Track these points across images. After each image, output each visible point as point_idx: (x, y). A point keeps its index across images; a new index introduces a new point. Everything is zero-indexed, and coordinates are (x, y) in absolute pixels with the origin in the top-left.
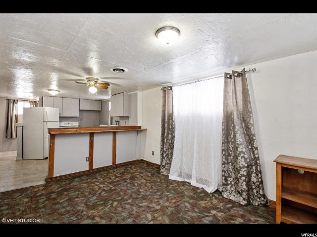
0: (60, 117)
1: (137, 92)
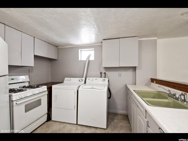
1: (156, 38)
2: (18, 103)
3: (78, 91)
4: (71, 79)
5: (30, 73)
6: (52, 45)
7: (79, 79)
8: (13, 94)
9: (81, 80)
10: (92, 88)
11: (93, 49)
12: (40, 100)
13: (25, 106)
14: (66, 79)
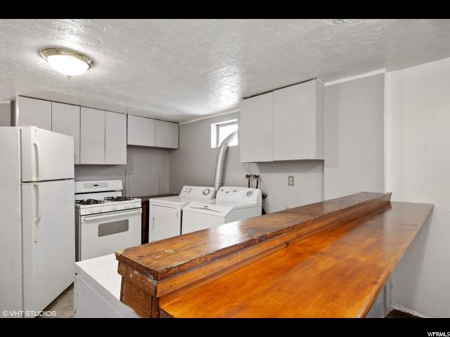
0: (76, 166)
1: (383, 71)
2: (86, 219)
3: (182, 212)
4: (194, 188)
5: (127, 176)
6: (163, 123)
7: (205, 188)
8: (82, 206)
9: (206, 192)
10: (206, 208)
11: (236, 120)
12: (127, 221)
13: (100, 226)
14: (185, 188)
